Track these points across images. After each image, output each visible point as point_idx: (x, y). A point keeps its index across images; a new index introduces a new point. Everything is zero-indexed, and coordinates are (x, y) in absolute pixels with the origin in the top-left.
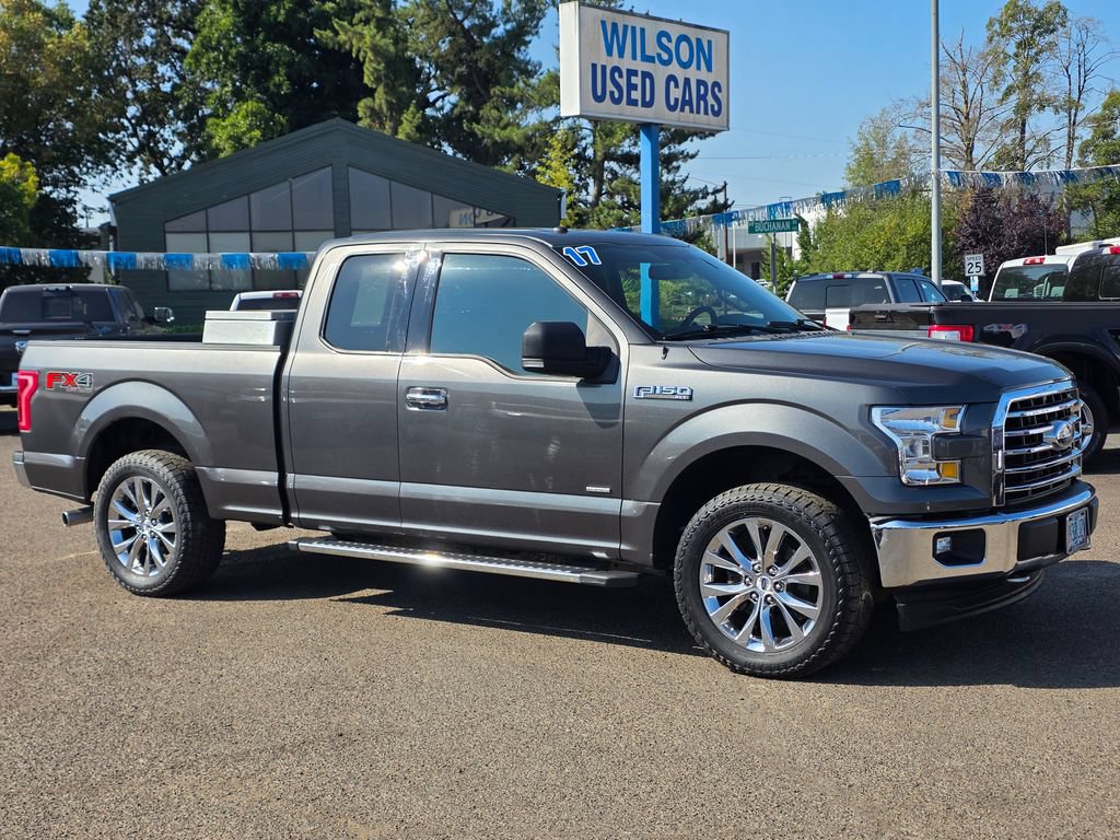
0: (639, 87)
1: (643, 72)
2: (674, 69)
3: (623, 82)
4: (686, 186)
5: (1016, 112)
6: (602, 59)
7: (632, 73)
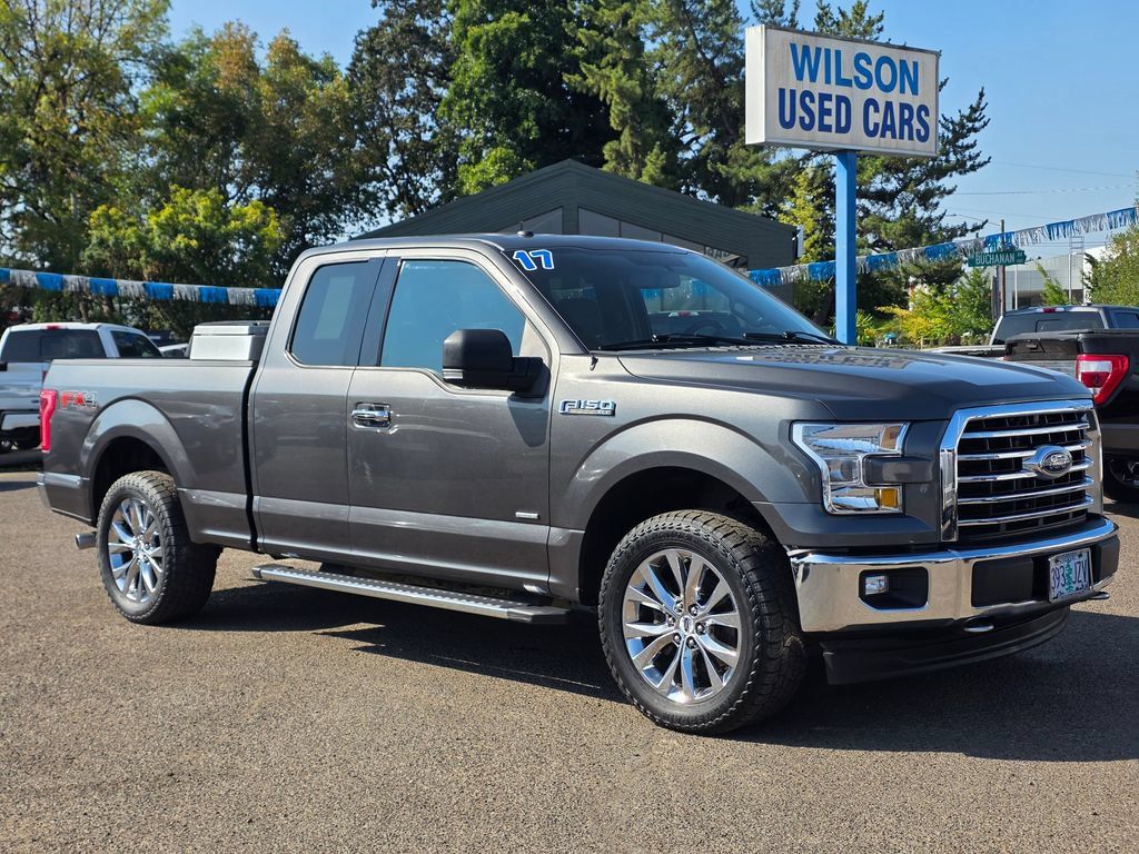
0: (834, 112)
1: (837, 96)
2: (874, 92)
3: (815, 107)
6: (791, 83)
7: (825, 97)
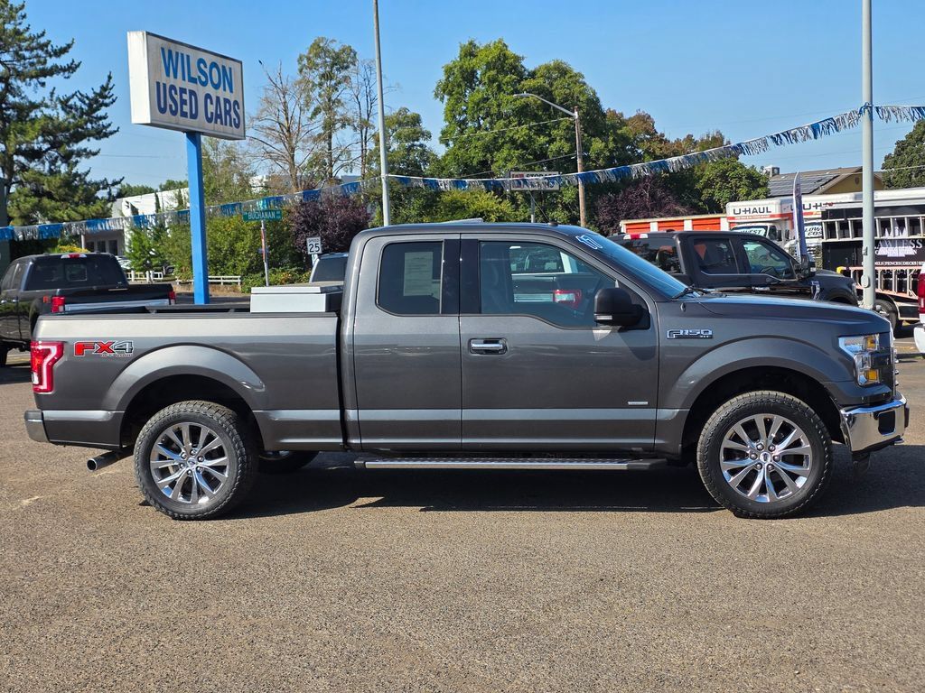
0: (188, 102)
1: (189, 90)
2: (209, 89)
3: (177, 97)
4: (88, 179)
5: (324, 128)
6: (164, 79)
7: (183, 91)
